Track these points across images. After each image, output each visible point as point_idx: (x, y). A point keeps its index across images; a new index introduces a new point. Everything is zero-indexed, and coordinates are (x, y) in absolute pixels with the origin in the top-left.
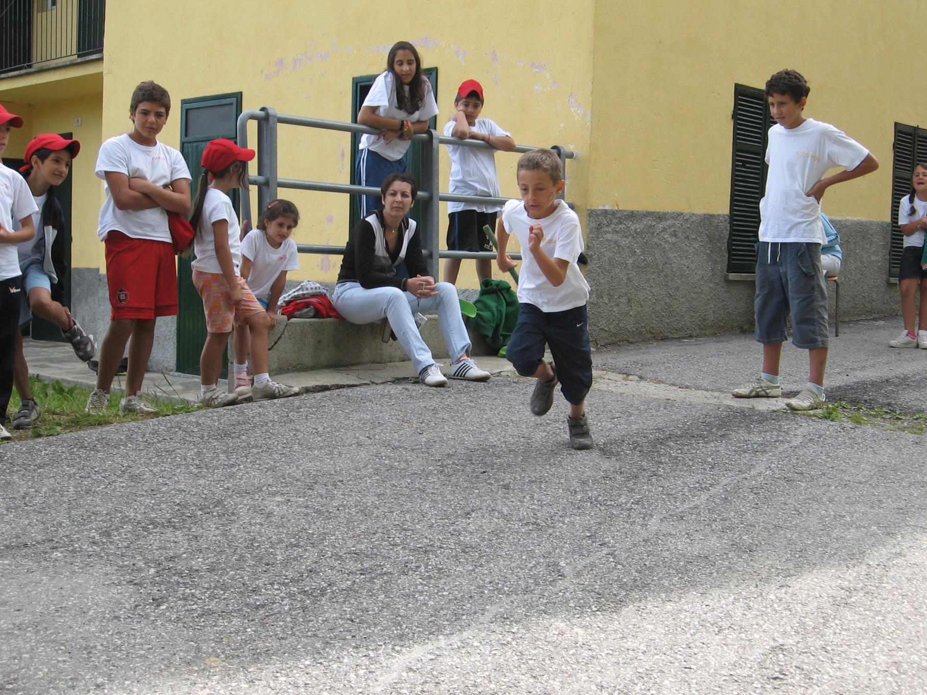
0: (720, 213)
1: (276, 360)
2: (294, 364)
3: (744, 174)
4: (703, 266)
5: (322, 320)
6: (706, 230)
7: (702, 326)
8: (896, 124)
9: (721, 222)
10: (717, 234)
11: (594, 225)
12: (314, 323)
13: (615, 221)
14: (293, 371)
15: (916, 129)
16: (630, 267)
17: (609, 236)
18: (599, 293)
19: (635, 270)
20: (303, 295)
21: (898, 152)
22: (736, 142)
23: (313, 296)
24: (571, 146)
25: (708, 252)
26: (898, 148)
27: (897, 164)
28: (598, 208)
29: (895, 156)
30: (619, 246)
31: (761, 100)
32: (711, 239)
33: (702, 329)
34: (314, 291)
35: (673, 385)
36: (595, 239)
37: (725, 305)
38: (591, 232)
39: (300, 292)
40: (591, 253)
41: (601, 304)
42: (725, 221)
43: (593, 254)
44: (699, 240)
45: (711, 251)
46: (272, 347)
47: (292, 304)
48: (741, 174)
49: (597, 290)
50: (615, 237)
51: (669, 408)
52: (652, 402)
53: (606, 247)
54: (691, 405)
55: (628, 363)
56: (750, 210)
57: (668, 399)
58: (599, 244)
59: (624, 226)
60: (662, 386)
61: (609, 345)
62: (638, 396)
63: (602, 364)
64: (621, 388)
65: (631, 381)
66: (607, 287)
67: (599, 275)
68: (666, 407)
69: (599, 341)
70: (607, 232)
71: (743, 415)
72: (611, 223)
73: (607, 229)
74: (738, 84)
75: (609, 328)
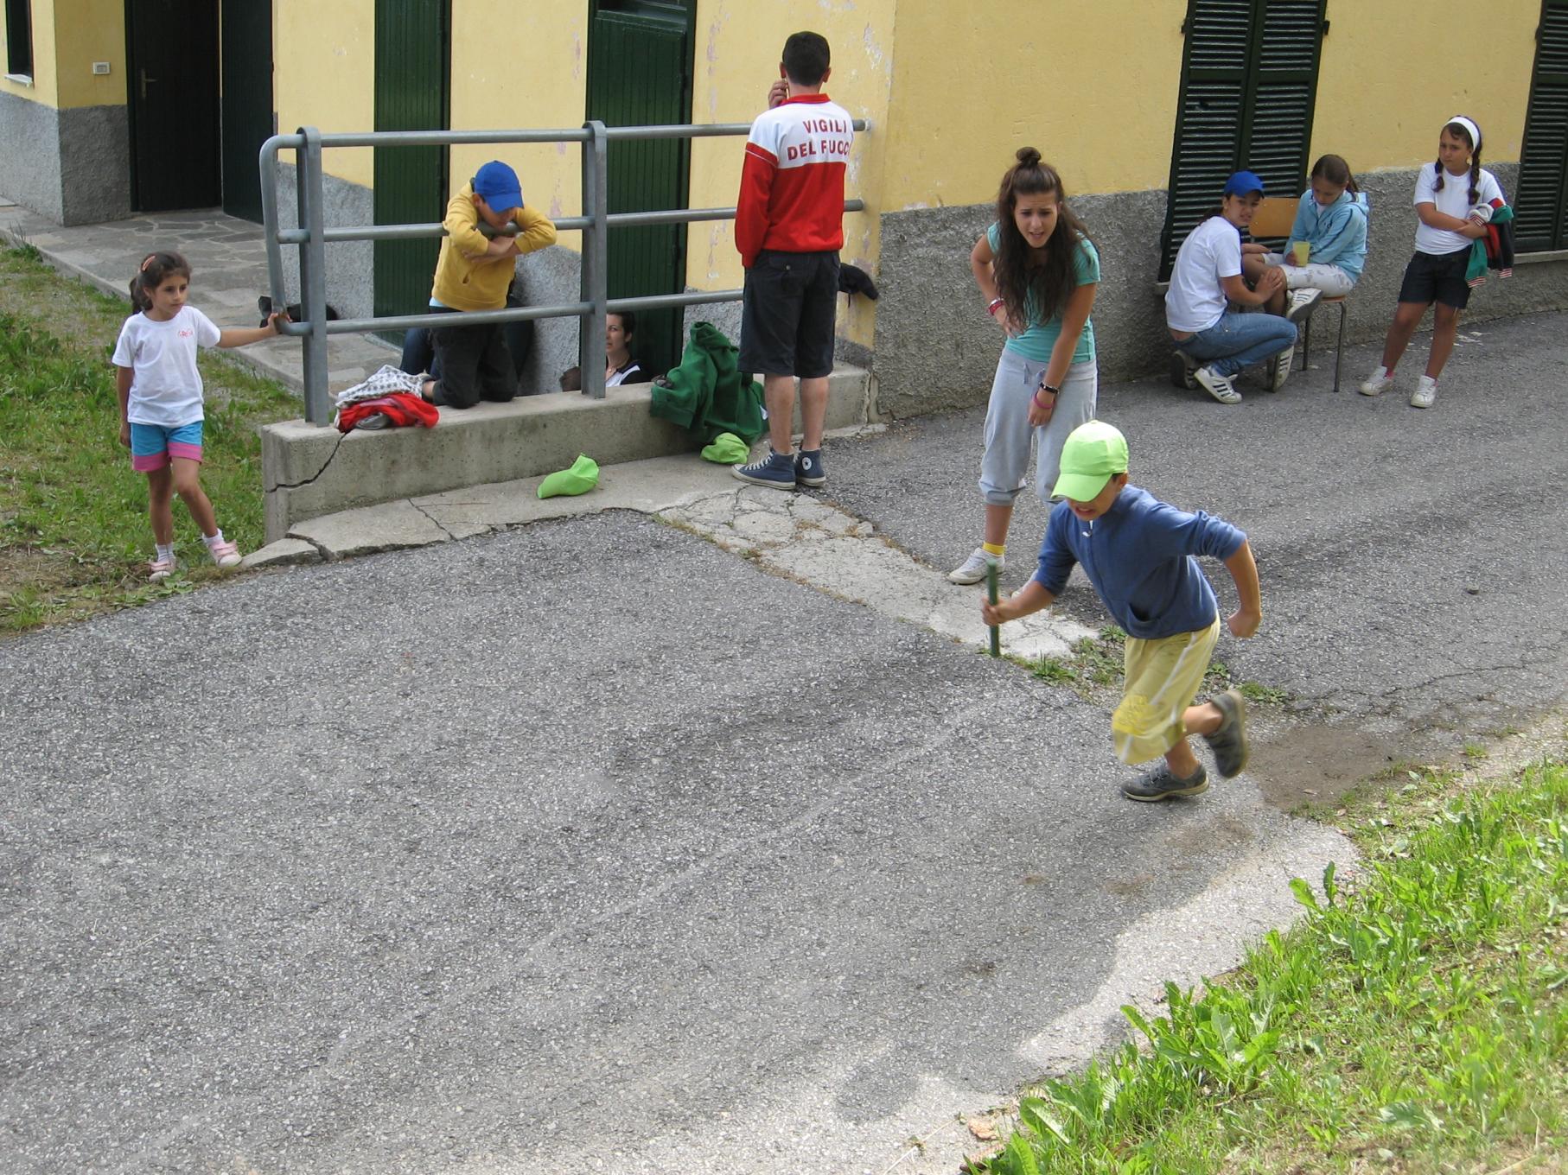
0: (1150, 188)
1: (323, 495)
2: (352, 497)
3: (1202, 119)
4: (1109, 277)
5: (398, 431)
6: (1118, 219)
9: (1150, 203)
10: (1141, 223)
11: (893, 237)
12: (384, 437)
13: (933, 226)
14: (351, 507)
16: (962, 295)
17: (921, 251)
18: (899, 340)
19: (971, 298)
20: (370, 396)
22: (1191, 70)
23: (384, 396)
24: (864, 110)
25: (1120, 253)
28: (901, 210)
30: (940, 264)
32: (1127, 233)
34: (386, 390)
35: (909, 552)
36: (892, 259)
37: (1153, 333)
38: (884, 250)
39: (366, 393)
40: (885, 281)
41: (903, 357)
42: (1159, 200)
43: (889, 282)
44: (1104, 237)
45: (1128, 251)
46: (316, 477)
47: (355, 407)
48: (1197, 119)
49: (897, 336)
50: (934, 251)
51: (828, 634)
52: (821, 613)
53: (914, 270)
54: (870, 625)
55: (891, 482)
56: (1213, 175)
57: (857, 602)
58: (900, 266)
59: (952, 232)
60: (890, 554)
61: (916, 416)
62: (817, 591)
63: (845, 488)
64: (819, 559)
65: (854, 536)
66: (915, 330)
67: (899, 313)
68: (826, 631)
69: (898, 412)
70: (918, 245)
71: (920, 663)
72: (926, 231)
73: (917, 241)
75: (918, 391)
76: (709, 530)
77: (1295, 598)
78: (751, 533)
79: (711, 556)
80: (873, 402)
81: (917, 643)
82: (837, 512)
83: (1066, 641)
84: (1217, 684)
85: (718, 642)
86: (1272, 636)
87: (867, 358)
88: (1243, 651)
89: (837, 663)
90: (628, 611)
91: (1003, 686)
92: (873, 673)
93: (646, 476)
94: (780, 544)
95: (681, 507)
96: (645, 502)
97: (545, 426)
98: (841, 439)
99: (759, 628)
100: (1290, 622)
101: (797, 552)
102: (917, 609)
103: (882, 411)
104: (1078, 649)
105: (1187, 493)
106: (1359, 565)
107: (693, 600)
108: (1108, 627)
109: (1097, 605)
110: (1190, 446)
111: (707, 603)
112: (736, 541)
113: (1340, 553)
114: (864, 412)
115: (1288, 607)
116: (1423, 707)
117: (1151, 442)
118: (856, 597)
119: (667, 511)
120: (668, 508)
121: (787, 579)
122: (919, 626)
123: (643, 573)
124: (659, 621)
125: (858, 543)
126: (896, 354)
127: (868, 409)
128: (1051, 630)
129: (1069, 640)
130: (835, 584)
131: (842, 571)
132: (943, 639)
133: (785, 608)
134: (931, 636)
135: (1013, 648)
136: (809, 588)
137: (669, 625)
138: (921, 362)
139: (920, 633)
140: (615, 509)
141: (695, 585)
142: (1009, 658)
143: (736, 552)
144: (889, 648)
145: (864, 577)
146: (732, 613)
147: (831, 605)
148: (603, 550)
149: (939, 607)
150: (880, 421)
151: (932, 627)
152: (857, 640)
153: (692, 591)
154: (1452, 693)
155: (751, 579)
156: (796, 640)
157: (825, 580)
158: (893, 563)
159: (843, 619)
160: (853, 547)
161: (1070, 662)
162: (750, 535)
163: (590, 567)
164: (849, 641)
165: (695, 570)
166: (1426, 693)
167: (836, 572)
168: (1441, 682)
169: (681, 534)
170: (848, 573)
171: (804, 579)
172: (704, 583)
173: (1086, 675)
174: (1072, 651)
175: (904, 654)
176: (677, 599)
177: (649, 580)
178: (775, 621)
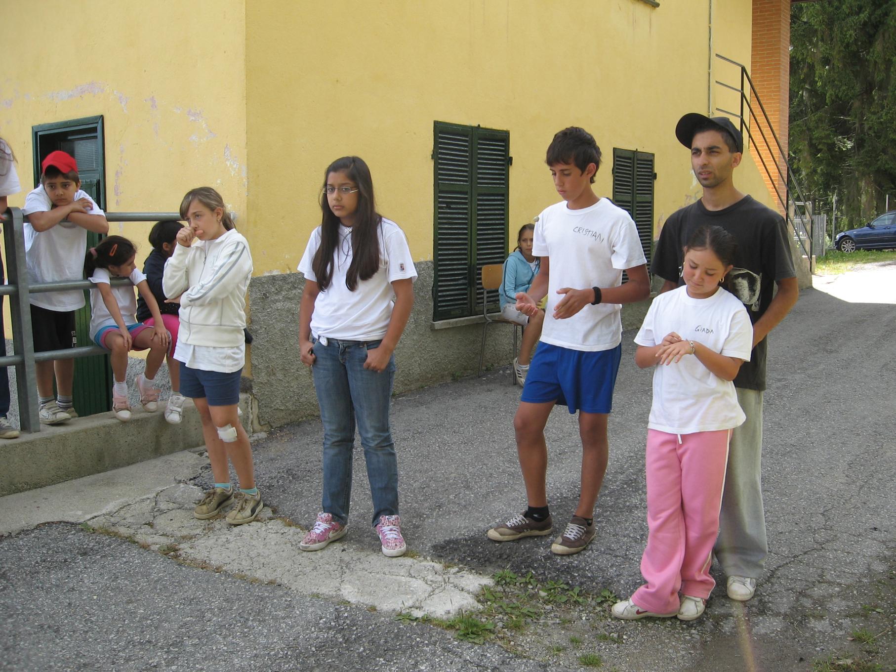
0: (422, 260)
3: (449, 216)
7: (405, 382)
8: (615, 149)
11: (259, 295)
13: (287, 286)
15: (635, 152)
17: (279, 305)
21: (617, 176)
22: (439, 183)
26: (617, 172)
27: (617, 188)
29: (615, 180)
30: (293, 314)
33: (406, 384)
36: (260, 311)
37: (433, 355)
38: (254, 304)
40: (255, 327)
41: (273, 382)
42: (428, 268)
48: (446, 216)
49: (268, 367)
50: (288, 305)
51: (250, 623)
52: (239, 599)
53: (276, 318)
54: (289, 606)
55: (279, 473)
56: (458, 252)
57: (271, 583)
58: (266, 316)
59: (299, 291)
60: (291, 532)
61: (288, 424)
62: (233, 576)
64: (230, 546)
66: (280, 361)
67: (268, 350)
68: (248, 619)
69: (274, 422)
70: (277, 301)
71: (347, 641)
72: (281, 290)
73: (276, 298)
74: (438, 121)
75: (287, 406)
76: (133, 531)
77: (626, 521)
78: (169, 530)
79: (134, 556)
80: (255, 416)
81: (338, 618)
83: (469, 593)
85: (141, 649)
86: (631, 556)
87: (248, 385)
88: (618, 575)
89: (264, 656)
90: (49, 627)
91: (434, 654)
92: (303, 663)
93: (77, 491)
94: (195, 536)
95: (107, 514)
96: (76, 514)
99: (181, 627)
100: (636, 542)
101: (211, 542)
102: (328, 582)
103: (262, 423)
104: (481, 598)
105: (498, 453)
107: (116, 604)
108: (499, 572)
109: (480, 553)
110: (482, 422)
111: (130, 606)
113: (631, 480)
114: (250, 425)
115: (626, 529)
116: (785, 600)
117: (456, 422)
118: (270, 577)
119: (94, 520)
120: (96, 517)
121: (205, 570)
122: (335, 600)
123: (68, 582)
124: (81, 634)
125: (262, 526)
126: (268, 381)
127: (252, 422)
128: (451, 583)
129: (471, 590)
130: (248, 568)
131: (253, 554)
132: (360, 610)
133: (206, 600)
134: (348, 609)
135: (427, 609)
136: (225, 575)
137: (90, 637)
138: (287, 385)
139: (337, 607)
140: (48, 523)
141: (118, 588)
142: (427, 620)
143: (157, 549)
144: (313, 629)
145: (273, 557)
146: (155, 613)
147: (249, 590)
148: (31, 564)
149: (346, 577)
150: (261, 431)
151: (346, 598)
152: (280, 625)
153: (115, 595)
154: (795, 582)
155: (171, 574)
156: (220, 635)
157: (239, 565)
158: (295, 541)
159: (262, 603)
160: (259, 530)
161: (481, 613)
162: (169, 531)
163: (16, 584)
164: (272, 627)
165: (118, 572)
166: (776, 586)
167: (248, 556)
168: (779, 574)
169: (107, 539)
170: (259, 555)
171: (220, 567)
172: (127, 585)
173: (500, 624)
174: (478, 602)
175: (328, 633)
176: (100, 606)
177: (73, 589)
178: (197, 616)
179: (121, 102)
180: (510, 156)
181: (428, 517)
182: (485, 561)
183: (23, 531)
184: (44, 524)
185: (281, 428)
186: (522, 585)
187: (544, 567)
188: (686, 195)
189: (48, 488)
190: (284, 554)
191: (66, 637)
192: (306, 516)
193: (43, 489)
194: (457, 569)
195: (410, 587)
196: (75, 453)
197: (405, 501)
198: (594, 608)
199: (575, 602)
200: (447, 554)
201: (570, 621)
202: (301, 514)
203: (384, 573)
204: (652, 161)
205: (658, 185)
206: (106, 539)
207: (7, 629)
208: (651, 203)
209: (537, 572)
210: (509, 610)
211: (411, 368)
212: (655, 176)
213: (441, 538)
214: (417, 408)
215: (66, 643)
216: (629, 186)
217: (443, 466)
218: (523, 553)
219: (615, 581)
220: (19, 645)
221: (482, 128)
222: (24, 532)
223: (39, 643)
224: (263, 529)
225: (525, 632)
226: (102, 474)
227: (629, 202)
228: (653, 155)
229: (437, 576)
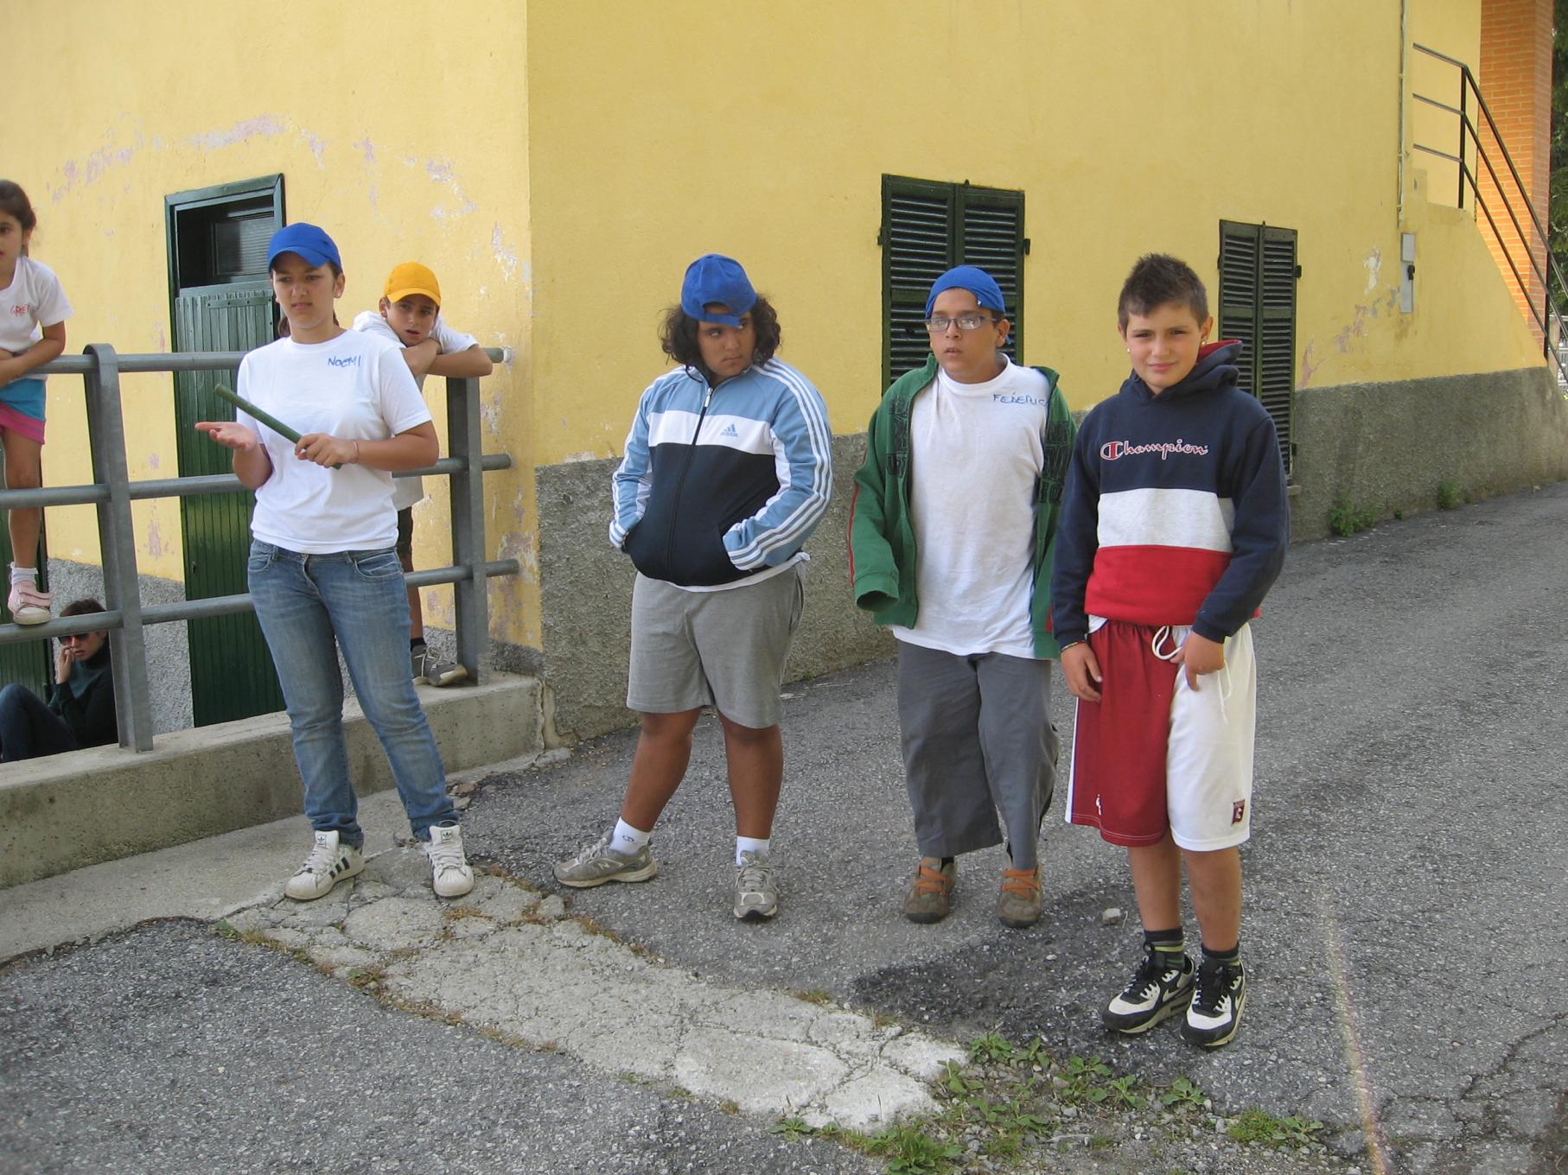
3: (911, 349)
7: (829, 655)
8: (1222, 223)
11: (554, 499)
15: (1261, 228)
17: (593, 516)
18: (576, 635)
21: (1227, 273)
22: (891, 289)
24: (501, 336)
26: (1227, 265)
27: (1226, 294)
28: (559, 462)
29: (1223, 280)
31: (943, 202)
33: (831, 659)
36: (557, 527)
38: (547, 514)
40: (548, 557)
41: (583, 656)
43: (555, 558)
48: (905, 349)
49: (572, 629)
51: (499, 1131)
52: (484, 1081)
53: (586, 541)
54: (575, 1097)
55: (583, 828)
57: (547, 1048)
58: (568, 537)
60: (597, 943)
61: (609, 734)
62: (479, 1034)
63: (517, 845)
64: (482, 970)
65: (536, 921)
66: (595, 619)
67: (572, 599)
68: (495, 1123)
69: (584, 730)
70: (589, 509)
72: (599, 490)
73: (587, 503)
74: (889, 176)
75: (607, 701)
76: (307, 939)
78: (372, 937)
79: (300, 987)
80: (549, 720)
81: (663, 1125)
82: (508, 884)
83: (918, 1078)
84: (1194, 1122)
87: (535, 662)
90: (130, 1127)
93: (217, 860)
94: (418, 951)
95: (264, 905)
96: (207, 903)
97: (52, 800)
98: (512, 775)
99: (371, 1134)
101: (446, 963)
102: (652, 1049)
103: (563, 731)
104: (942, 1090)
106: (1278, 867)
107: (258, 1085)
108: (978, 1038)
109: (944, 996)
111: (283, 1090)
112: (346, 954)
114: (539, 735)
116: (1537, 1108)
118: (546, 1038)
119: (241, 915)
120: (244, 909)
121: (428, 1019)
122: (662, 1087)
123: (177, 1038)
124: (185, 1143)
125: (542, 933)
126: (573, 654)
127: (543, 731)
128: (885, 1058)
129: (922, 1074)
130: (508, 1017)
131: (520, 989)
132: (707, 1109)
133: (422, 1081)
134: (686, 1105)
135: (835, 1110)
136: (464, 1031)
137: (202, 1151)
138: (607, 662)
139: (666, 1102)
140: (158, 920)
141: (265, 1051)
142: (833, 1134)
143: (345, 976)
144: (614, 1148)
145: (557, 995)
146: (325, 1105)
147: (503, 1063)
148: (116, 1000)
149: (689, 1040)
150: (561, 745)
151: (683, 1084)
152: (553, 1136)
153: (258, 1066)
154: (1558, 1071)
155: (365, 1026)
156: (440, 1153)
157: (492, 1011)
158: (601, 963)
159: (526, 1089)
160: (536, 941)
161: (938, 1121)
162: (372, 940)
163: (83, 1039)
164: (539, 1140)
165: (268, 1020)
166: (1520, 1079)
167: (511, 992)
168: (1525, 1051)
169: (257, 954)
170: (531, 991)
171: (457, 1013)
172: (282, 1046)
173: (974, 1146)
174: (935, 1098)
175: (642, 1156)
176: (228, 1089)
177: (184, 1052)
178: (402, 1114)
179: (313, 151)
180: (1026, 237)
181: (851, 921)
182: (954, 1013)
183: (111, 935)
184: (150, 922)
185: (597, 741)
186: (1021, 1065)
187: (1066, 1029)
188: (1356, 307)
189: (167, 852)
190: (577, 991)
191: (158, 1149)
192: (625, 915)
193: (158, 854)
194: (898, 1029)
195: (806, 1063)
196: (216, 789)
197: (812, 888)
198: (1160, 1117)
199: (1122, 1102)
200: (881, 997)
201: (1110, 1143)
202: (616, 910)
203: (761, 1035)
204: (1292, 244)
205: (1303, 287)
206: (254, 954)
207: (54, 1131)
208: (1289, 323)
209: (1051, 1039)
210: (992, 1117)
211: (839, 629)
212: (1297, 272)
213: (873, 964)
214: (847, 705)
215: (157, 1160)
216: (1250, 290)
217: (887, 819)
218: (1028, 999)
219: (1202, 1061)
220: (71, 1161)
221: (974, 187)
222: (115, 936)
223: (108, 1159)
224: (545, 938)
225: (1022, 1162)
226: (265, 827)
227: (1249, 320)
228: (1295, 232)
229: (859, 1042)
